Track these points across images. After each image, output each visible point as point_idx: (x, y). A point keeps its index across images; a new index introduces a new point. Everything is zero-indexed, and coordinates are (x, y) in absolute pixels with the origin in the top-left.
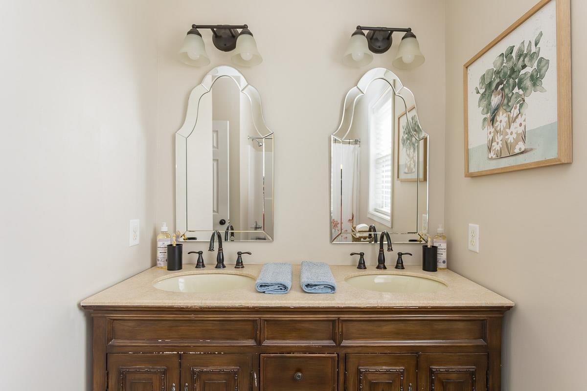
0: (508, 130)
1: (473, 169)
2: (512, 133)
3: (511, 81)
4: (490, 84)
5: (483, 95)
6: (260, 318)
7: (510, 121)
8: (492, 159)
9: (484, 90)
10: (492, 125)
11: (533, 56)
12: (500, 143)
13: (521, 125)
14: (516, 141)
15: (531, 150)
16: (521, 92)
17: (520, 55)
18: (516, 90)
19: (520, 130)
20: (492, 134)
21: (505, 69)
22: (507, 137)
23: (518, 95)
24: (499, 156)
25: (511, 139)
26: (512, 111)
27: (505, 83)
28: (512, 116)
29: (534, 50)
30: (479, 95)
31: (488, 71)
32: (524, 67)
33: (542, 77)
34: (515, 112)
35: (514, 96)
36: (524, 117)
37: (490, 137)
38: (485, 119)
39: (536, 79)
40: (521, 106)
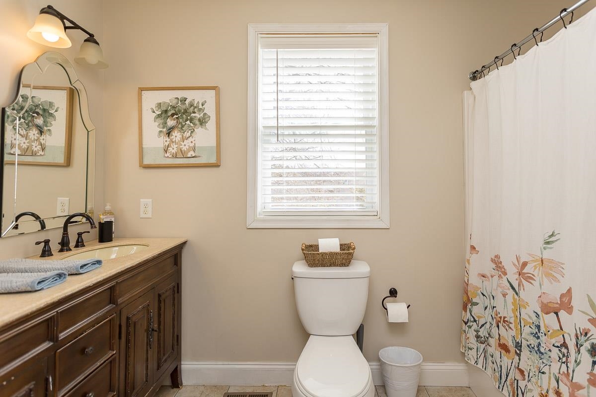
0: (182, 143)
1: (146, 162)
2: (185, 145)
3: (184, 116)
4: (166, 111)
5: (159, 116)
6: (57, 312)
7: (184, 138)
8: (168, 157)
9: (160, 113)
10: (168, 136)
11: (200, 110)
12: (175, 149)
13: (192, 142)
14: (189, 150)
15: (199, 156)
16: (192, 125)
17: (191, 105)
18: (188, 122)
19: (192, 145)
20: (168, 143)
21: (180, 108)
22: (181, 147)
23: (189, 126)
24: (175, 156)
25: (184, 148)
26: (186, 133)
27: (179, 115)
28: (185, 135)
29: (200, 107)
30: (155, 115)
31: (165, 103)
32: (194, 112)
33: (206, 122)
34: (187, 134)
35: (186, 126)
36: (194, 138)
37: (167, 144)
38: (161, 132)
39: (202, 122)
40: (192, 132)
